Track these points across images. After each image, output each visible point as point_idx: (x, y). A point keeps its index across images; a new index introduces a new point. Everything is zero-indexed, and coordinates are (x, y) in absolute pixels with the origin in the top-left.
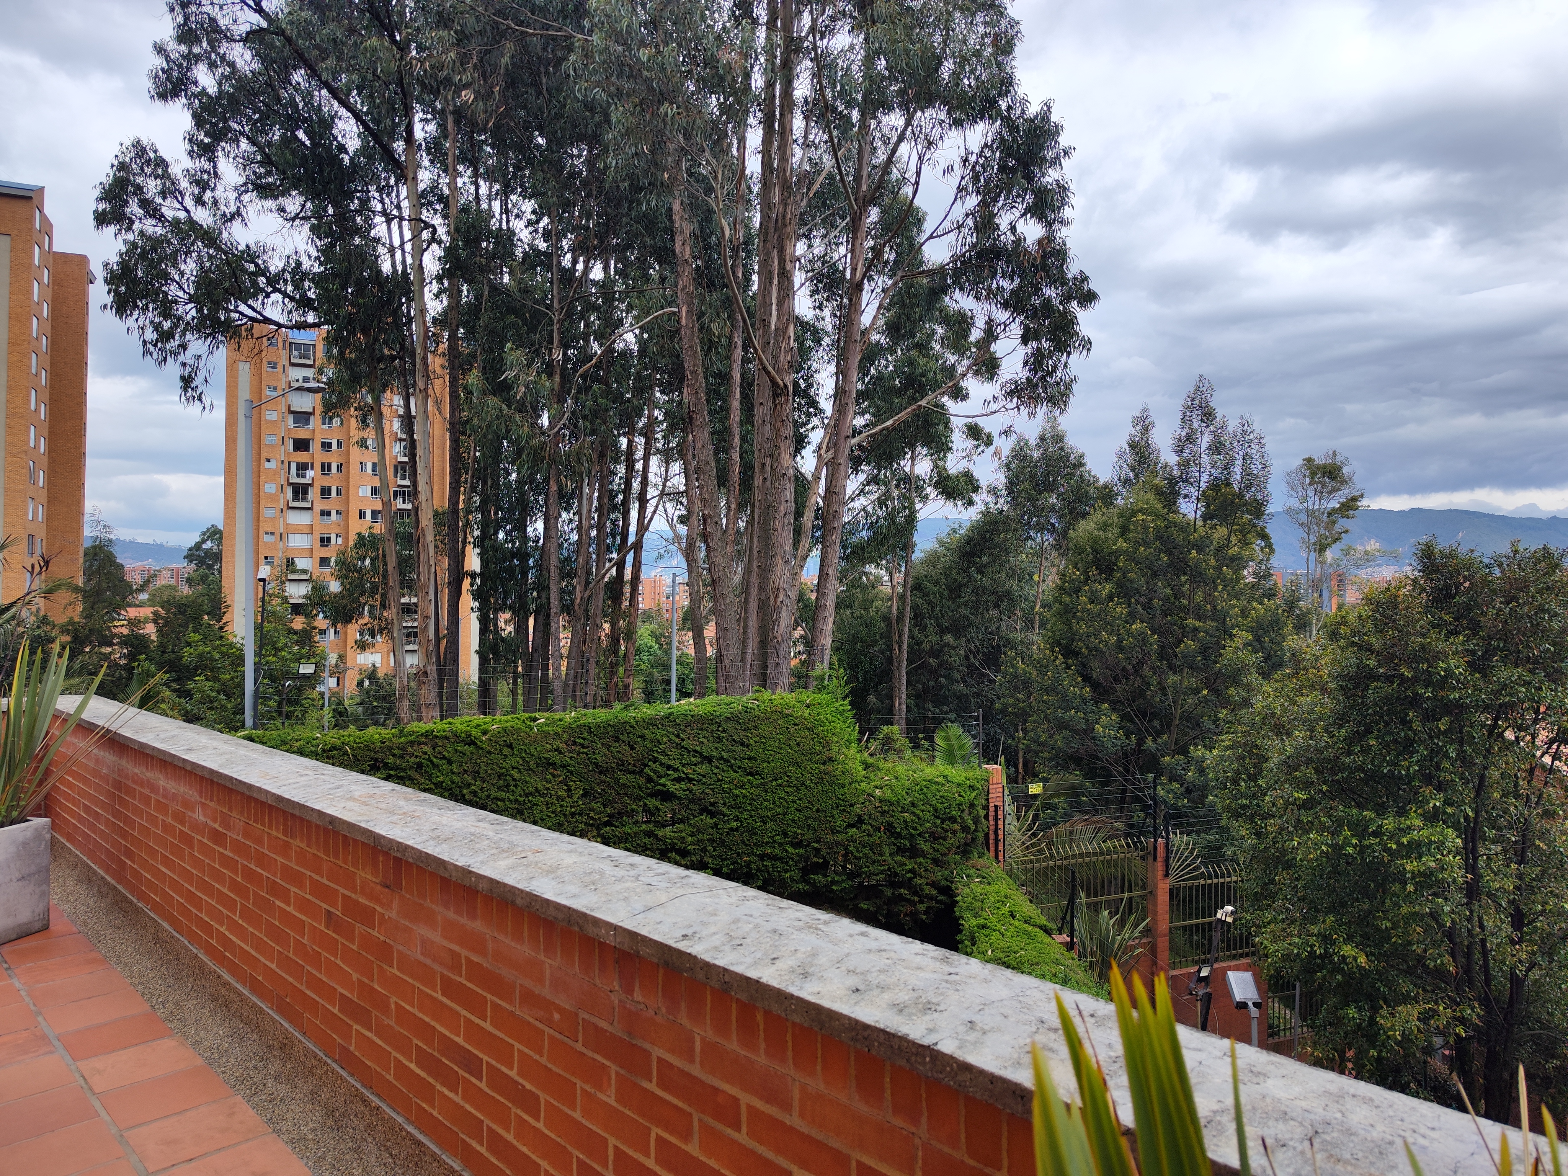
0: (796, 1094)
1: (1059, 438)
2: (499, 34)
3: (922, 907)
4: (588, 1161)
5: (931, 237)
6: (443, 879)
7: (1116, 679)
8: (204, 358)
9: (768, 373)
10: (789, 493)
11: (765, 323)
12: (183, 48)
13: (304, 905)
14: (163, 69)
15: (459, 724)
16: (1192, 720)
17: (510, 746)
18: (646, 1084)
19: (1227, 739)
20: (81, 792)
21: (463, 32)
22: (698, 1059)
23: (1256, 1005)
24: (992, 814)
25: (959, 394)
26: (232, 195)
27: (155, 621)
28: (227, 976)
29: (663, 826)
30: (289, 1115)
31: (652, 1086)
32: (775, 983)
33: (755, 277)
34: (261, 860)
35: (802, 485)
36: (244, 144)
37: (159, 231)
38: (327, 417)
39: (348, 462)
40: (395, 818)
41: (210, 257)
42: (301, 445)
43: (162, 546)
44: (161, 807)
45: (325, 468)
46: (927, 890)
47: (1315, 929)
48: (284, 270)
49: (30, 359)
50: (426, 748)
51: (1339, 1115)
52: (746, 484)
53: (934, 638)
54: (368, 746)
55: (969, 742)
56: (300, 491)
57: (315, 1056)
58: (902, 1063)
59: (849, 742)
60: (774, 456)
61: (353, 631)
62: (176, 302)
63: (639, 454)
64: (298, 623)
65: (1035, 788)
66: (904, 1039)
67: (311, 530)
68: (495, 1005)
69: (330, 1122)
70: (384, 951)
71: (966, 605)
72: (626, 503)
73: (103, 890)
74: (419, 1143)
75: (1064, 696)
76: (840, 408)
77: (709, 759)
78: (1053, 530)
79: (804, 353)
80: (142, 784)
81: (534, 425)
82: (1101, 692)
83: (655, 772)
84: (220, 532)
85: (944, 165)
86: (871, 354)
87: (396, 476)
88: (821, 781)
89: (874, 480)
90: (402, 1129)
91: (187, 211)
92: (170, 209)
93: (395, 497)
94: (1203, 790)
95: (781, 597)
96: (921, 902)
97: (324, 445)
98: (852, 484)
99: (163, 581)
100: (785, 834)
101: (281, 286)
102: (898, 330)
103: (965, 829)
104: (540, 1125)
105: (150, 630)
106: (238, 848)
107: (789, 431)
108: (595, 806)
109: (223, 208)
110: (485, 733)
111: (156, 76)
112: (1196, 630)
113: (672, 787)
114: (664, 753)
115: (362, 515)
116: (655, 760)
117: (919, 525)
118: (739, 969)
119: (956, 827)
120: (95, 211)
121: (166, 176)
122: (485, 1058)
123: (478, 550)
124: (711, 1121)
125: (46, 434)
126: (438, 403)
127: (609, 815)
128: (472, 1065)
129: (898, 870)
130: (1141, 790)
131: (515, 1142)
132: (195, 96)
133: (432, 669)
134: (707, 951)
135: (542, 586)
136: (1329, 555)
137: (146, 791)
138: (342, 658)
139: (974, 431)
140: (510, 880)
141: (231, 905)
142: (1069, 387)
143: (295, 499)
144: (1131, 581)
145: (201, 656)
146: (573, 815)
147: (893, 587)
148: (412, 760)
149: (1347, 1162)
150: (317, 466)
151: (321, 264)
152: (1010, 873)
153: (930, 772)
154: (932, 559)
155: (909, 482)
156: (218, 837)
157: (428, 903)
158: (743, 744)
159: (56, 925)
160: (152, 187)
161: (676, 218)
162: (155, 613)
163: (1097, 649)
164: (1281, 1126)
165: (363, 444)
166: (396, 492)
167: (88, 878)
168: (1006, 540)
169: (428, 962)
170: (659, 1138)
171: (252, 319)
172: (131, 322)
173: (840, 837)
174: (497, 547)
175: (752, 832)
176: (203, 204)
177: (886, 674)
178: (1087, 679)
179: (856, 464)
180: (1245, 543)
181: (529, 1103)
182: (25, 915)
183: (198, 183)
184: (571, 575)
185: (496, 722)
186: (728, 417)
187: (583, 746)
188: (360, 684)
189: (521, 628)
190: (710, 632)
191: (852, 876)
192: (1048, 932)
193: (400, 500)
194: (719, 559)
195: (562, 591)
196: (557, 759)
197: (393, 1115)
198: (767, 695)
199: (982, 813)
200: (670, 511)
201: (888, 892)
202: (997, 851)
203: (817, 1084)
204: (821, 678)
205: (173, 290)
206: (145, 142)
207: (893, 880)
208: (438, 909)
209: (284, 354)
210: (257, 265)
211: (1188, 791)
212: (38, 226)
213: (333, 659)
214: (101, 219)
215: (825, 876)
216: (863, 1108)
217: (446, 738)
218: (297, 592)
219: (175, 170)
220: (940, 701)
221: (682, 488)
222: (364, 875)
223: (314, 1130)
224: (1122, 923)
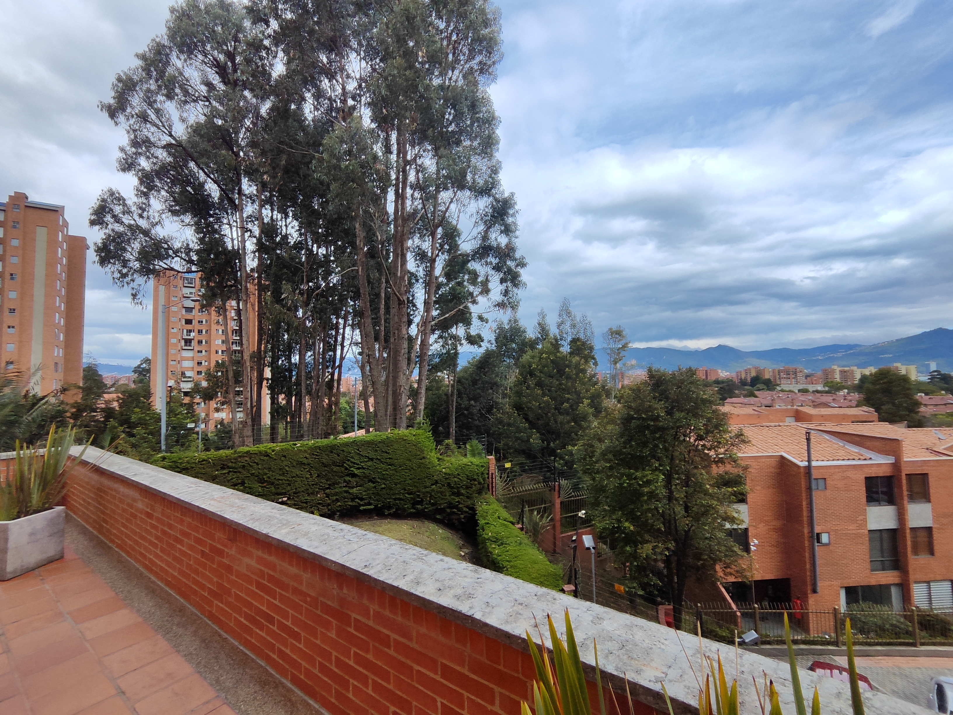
0: (414, 634)
1: (516, 321)
2: (280, 152)
3: (462, 516)
4: (323, 662)
5: (464, 241)
6: (256, 538)
7: (538, 419)
8: (143, 285)
9: (396, 295)
10: (405, 345)
11: (395, 274)
12: (134, 150)
13: (191, 547)
14: (123, 159)
15: (262, 447)
16: (568, 434)
17: (285, 456)
18: (349, 629)
19: (581, 442)
20: (81, 492)
21: (263, 149)
22: (371, 618)
23: (593, 548)
24: (490, 476)
25: (474, 302)
26: (157, 215)
27: (117, 401)
28: (153, 578)
29: (353, 488)
30: (183, 643)
31: (352, 630)
32: (405, 588)
33: (391, 254)
34: (170, 526)
35: (411, 340)
36: (163, 193)
37: (121, 229)
38: (201, 310)
39: (210, 329)
40: (234, 509)
41: (146, 241)
42: (189, 322)
43: (121, 366)
44: (122, 501)
45: (200, 332)
46: (465, 509)
47: (614, 517)
48: (181, 248)
49: (56, 283)
50: (247, 459)
51: (631, 637)
52: (387, 340)
53: (467, 402)
54: (220, 459)
55: (481, 447)
56: (188, 342)
57: (196, 615)
58: (459, 622)
59: (432, 450)
60: (399, 330)
61: (213, 404)
62: (129, 261)
63: (341, 326)
64: (187, 400)
65: (508, 465)
66: (460, 613)
67: (193, 359)
68: (281, 594)
69: (203, 645)
70: (229, 569)
71: (479, 388)
72: (335, 346)
73: (91, 538)
74: (246, 654)
75: (518, 427)
76: (427, 309)
77: (372, 459)
78: (514, 358)
79: (411, 285)
80: (111, 489)
81: (296, 316)
82: (533, 425)
83: (349, 465)
84: (150, 360)
85: (469, 214)
86: (439, 286)
87: (233, 335)
88: (419, 467)
89: (440, 337)
90: (238, 648)
91: (134, 220)
92: (127, 220)
93: (232, 344)
94: (573, 462)
95: (402, 389)
96: (462, 514)
97: (199, 322)
98: (432, 338)
99: (121, 382)
100: (405, 490)
101: (180, 254)
102: (450, 276)
103: (480, 483)
104: (301, 646)
105: (115, 405)
106: (158, 520)
107: (405, 319)
108: (323, 481)
109: (152, 219)
110: (273, 451)
111: (120, 161)
112: (569, 399)
113: (356, 472)
114: (352, 457)
115: (217, 352)
116: (348, 460)
117: (459, 356)
118: (389, 582)
119: (476, 483)
120: (90, 219)
121: (125, 205)
122: (276, 617)
123: (270, 369)
124: (377, 645)
125: (64, 317)
126: (253, 305)
127: (329, 485)
128: (271, 620)
129: (452, 501)
130: (549, 463)
131: (290, 653)
132: (140, 170)
133: (249, 422)
134: (375, 573)
135: (298, 383)
136: (618, 365)
137: (114, 493)
138: (207, 415)
139: (481, 318)
140: (287, 540)
141: (155, 546)
142: (518, 302)
143: (186, 345)
144: (543, 381)
145: (140, 419)
146: (313, 485)
147: (449, 381)
148: (240, 464)
149: (635, 659)
150: (196, 331)
151: (199, 245)
152: (498, 500)
153: (465, 460)
154: (465, 370)
155: (455, 338)
156: (149, 515)
157: (249, 548)
158: (386, 453)
159: (68, 555)
160: (117, 209)
161: (357, 230)
162: (118, 397)
163: (531, 408)
164: (610, 643)
165: (218, 322)
166: (233, 343)
167: (84, 532)
168: (493, 361)
169: (249, 574)
170: (355, 653)
171: (166, 269)
172: (107, 269)
173: (428, 490)
174: (278, 367)
175: (391, 489)
176: (143, 217)
177: (446, 418)
178: (527, 420)
179: (433, 331)
180: (587, 362)
181: (296, 636)
182: (51, 551)
183: (141, 208)
184: (311, 378)
185: (278, 446)
186: (379, 312)
187: (317, 455)
188: (216, 426)
189: (289, 402)
190: (371, 400)
191: (433, 505)
192: (513, 523)
193: (234, 345)
194: (375, 373)
195: (307, 385)
196: (305, 461)
197: (233, 641)
198: (396, 431)
199: (486, 476)
200: (354, 350)
201: (448, 510)
202: (492, 491)
203: (423, 630)
204: (419, 423)
205: (128, 256)
206: (114, 190)
207: (451, 506)
208: (254, 551)
209: (181, 282)
210: (168, 245)
211: (566, 463)
212: (61, 223)
213: (203, 415)
214: (93, 223)
215: (422, 506)
216: (442, 639)
217: (256, 454)
218: (187, 387)
219: (129, 202)
220: (469, 428)
221: (360, 340)
222: (219, 534)
223: (196, 649)
224: (542, 517)
